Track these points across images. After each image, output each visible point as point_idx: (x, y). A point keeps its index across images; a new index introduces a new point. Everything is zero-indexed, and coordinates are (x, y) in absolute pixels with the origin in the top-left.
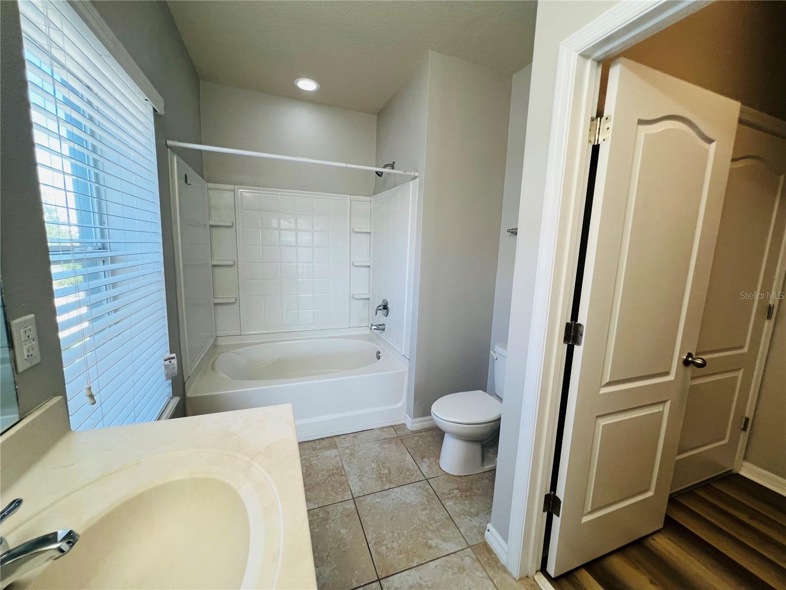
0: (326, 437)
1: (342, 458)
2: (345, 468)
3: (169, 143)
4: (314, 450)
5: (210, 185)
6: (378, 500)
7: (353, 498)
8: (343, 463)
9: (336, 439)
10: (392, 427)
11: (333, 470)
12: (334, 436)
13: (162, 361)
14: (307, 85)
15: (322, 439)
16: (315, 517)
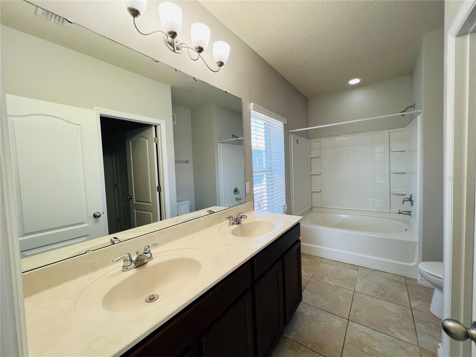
0: (355, 265)
1: (358, 275)
2: (357, 280)
3: (289, 131)
4: (344, 266)
5: (311, 140)
6: (369, 299)
7: (354, 291)
8: (358, 278)
9: (360, 267)
10: (405, 277)
11: (350, 277)
12: (359, 266)
13: (283, 206)
14: (355, 81)
15: (352, 265)
16: (331, 287)
